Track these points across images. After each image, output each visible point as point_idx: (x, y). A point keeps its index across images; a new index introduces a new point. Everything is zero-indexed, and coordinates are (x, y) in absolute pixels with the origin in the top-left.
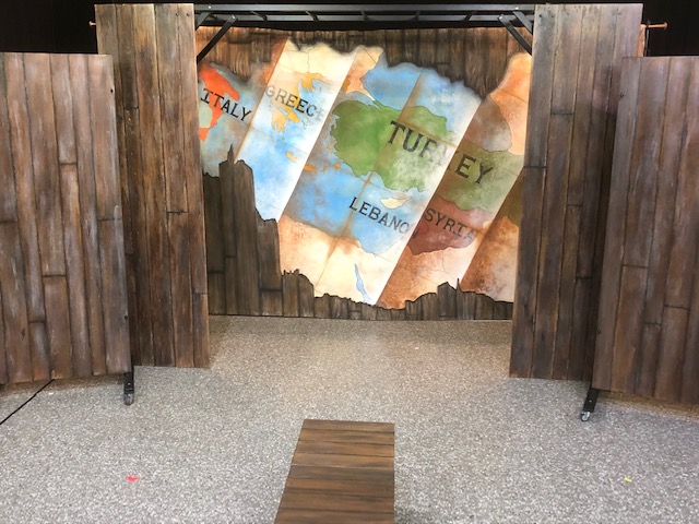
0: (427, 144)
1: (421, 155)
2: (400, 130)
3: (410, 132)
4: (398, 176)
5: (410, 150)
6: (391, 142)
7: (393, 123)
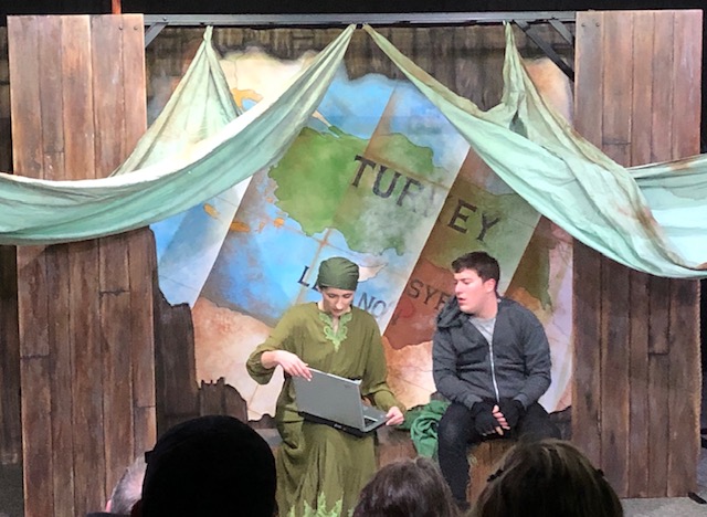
0: (407, 186)
1: (399, 203)
2: (368, 167)
3: (383, 169)
4: (367, 233)
5: (383, 196)
6: (356, 184)
7: (358, 158)
